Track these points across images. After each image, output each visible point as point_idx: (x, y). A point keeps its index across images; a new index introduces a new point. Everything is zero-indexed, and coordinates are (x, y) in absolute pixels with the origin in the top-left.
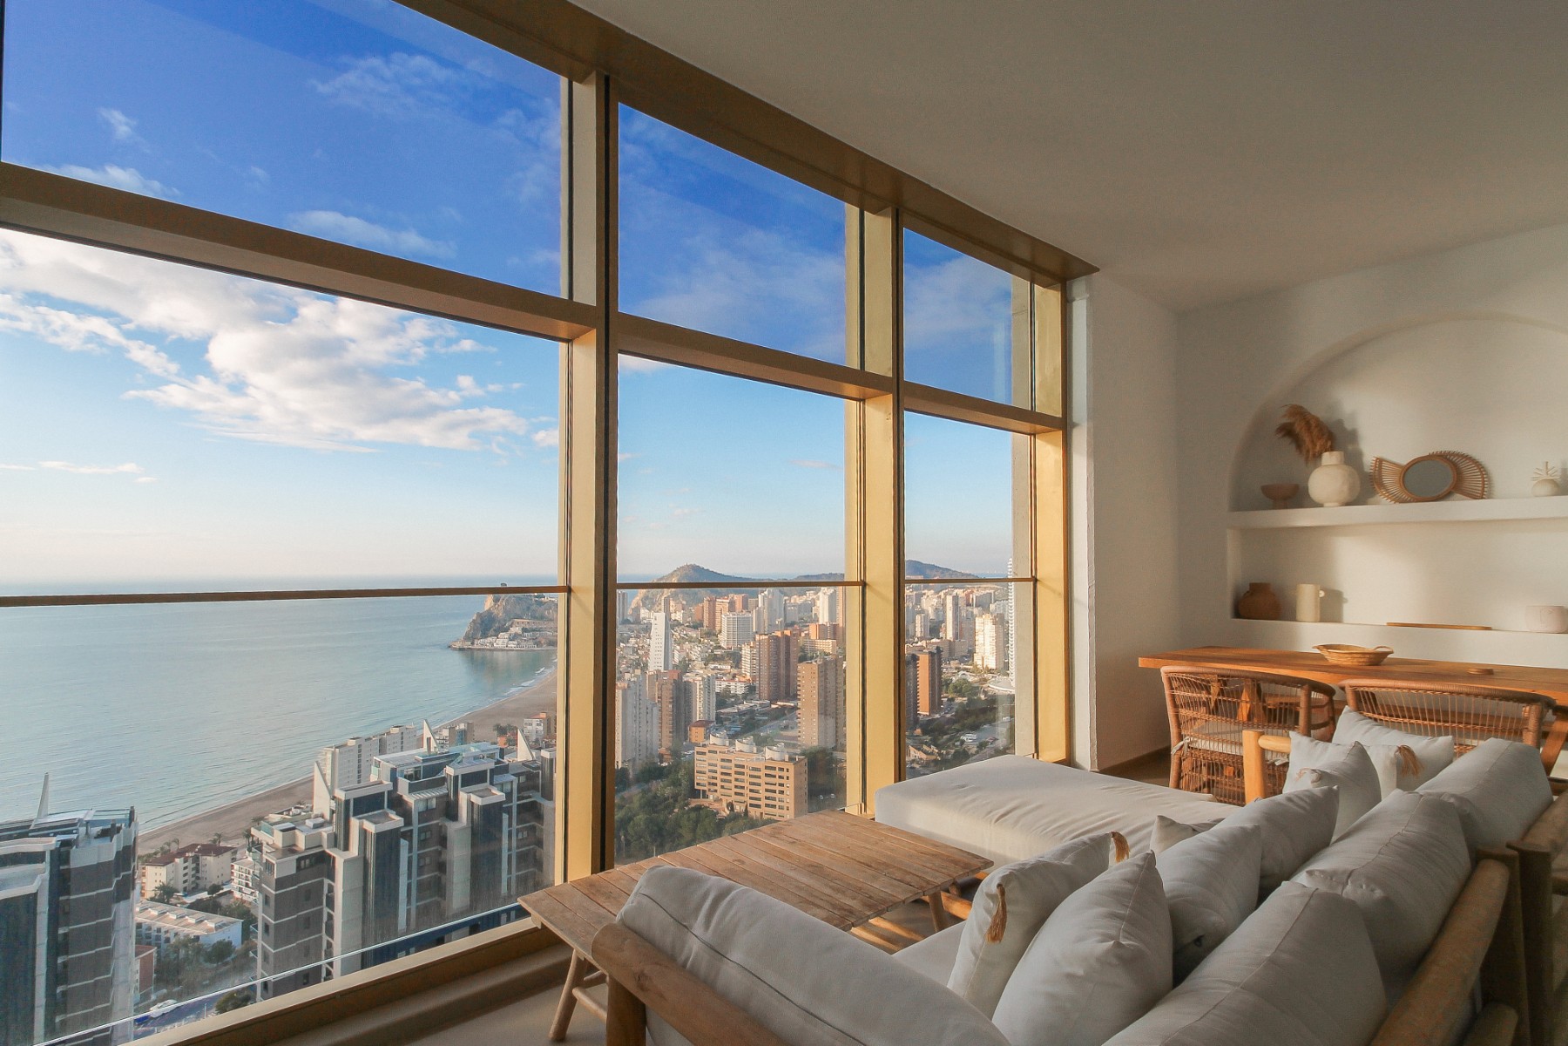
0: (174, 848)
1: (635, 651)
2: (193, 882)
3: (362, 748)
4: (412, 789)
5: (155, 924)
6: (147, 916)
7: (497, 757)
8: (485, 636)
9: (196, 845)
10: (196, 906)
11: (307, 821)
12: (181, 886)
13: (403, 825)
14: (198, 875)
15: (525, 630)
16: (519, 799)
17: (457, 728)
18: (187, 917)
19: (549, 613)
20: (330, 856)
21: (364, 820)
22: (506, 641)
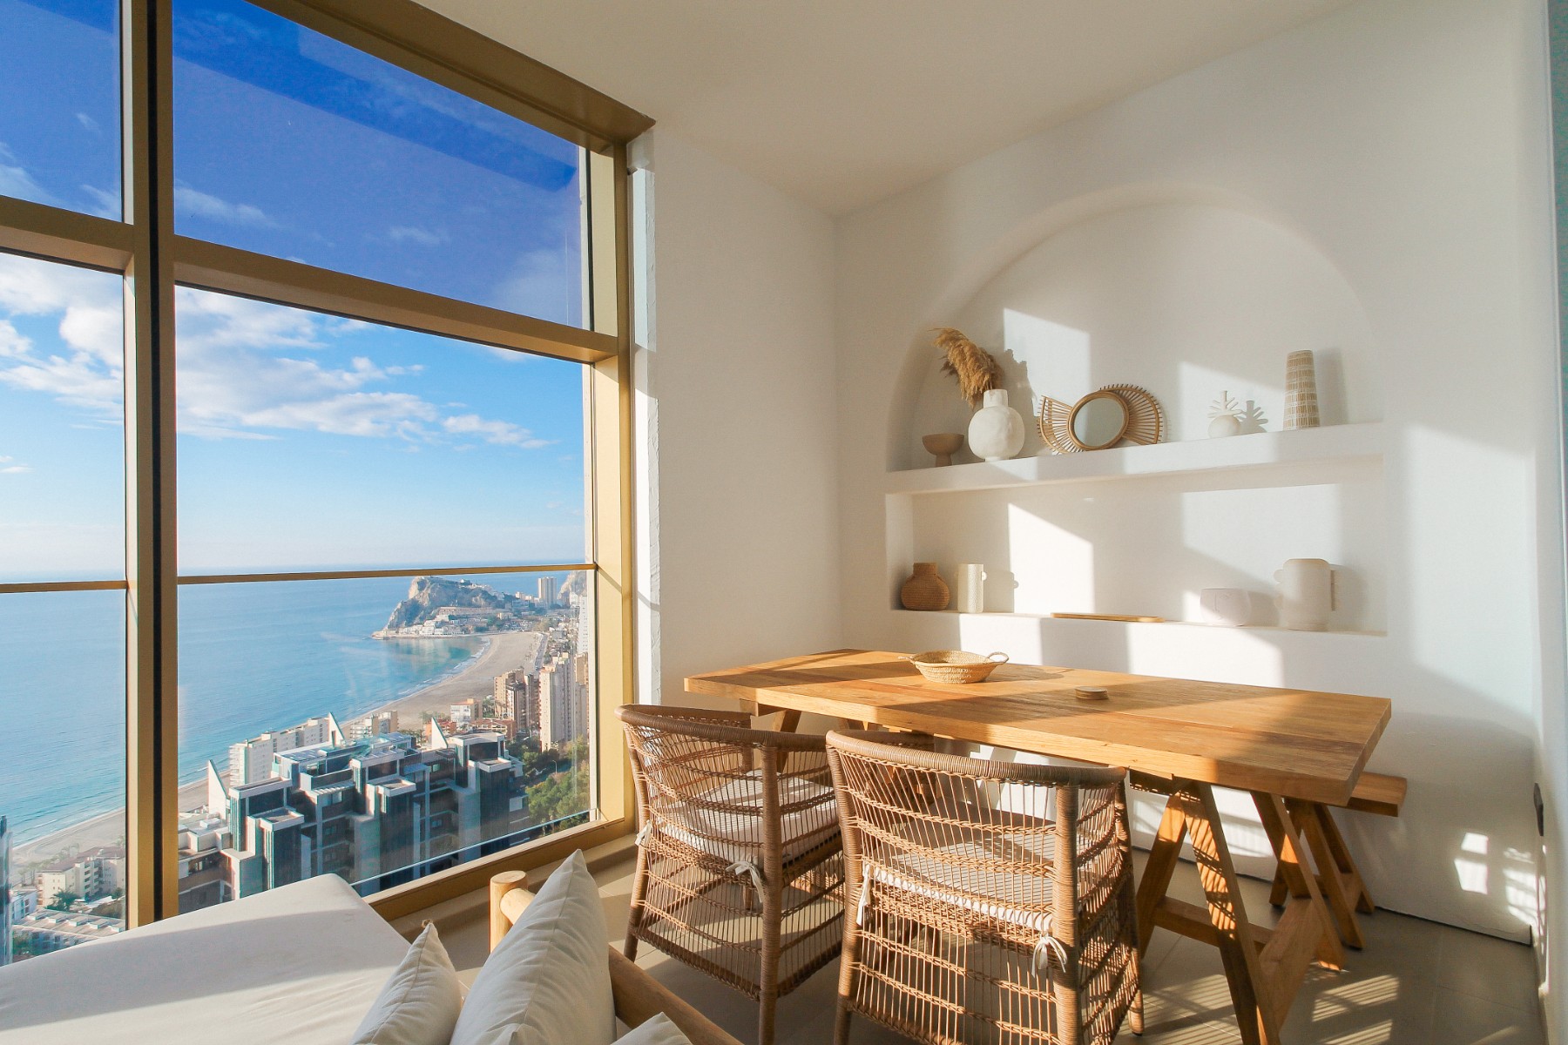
0: (74, 852)
1: (565, 634)
2: (96, 887)
3: (278, 742)
4: (316, 784)
5: (51, 933)
6: (43, 925)
7: (409, 747)
8: (409, 624)
9: (97, 849)
10: (99, 911)
11: (201, 822)
12: (82, 892)
13: (303, 822)
14: (101, 879)
15: (451, 617)
16: (432, 788)
17: (380, 718)
18: (89, 924)
19: (476, 600)
20: (224, 856)
21: (261, 819)
22: (432, 628)
